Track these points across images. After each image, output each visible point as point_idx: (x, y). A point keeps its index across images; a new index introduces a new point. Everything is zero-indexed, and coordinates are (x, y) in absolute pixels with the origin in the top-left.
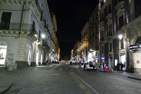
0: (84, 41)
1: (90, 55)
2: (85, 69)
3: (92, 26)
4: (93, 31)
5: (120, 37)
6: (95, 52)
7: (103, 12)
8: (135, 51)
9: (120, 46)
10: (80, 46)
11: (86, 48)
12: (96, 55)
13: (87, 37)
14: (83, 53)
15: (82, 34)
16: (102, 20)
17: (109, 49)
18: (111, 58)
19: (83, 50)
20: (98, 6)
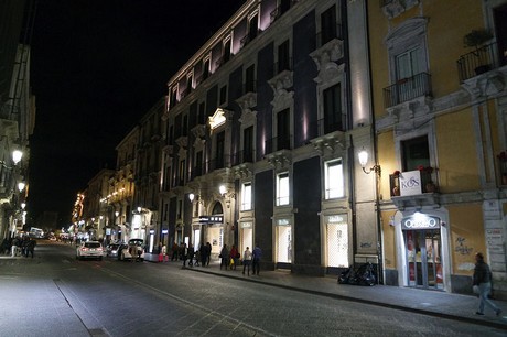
0: (125, 176)
1: (137, 221)
2: (119, 259)
3: (148, 147)
4: (148, 158)
5: (192, 197)
6: (150, 213)
7: (172, 123)
8: (211, 225)
9: (194, 210)
10: (111, 188)
11: (127, 198)
12: (152, 223)
13: (132, 166)
14: (117, 214)
15: (119, 154)
16: (170, 141)
17: (178, 212)
18: (180, 232)
19: (119, 202)
20: (166, 100)
